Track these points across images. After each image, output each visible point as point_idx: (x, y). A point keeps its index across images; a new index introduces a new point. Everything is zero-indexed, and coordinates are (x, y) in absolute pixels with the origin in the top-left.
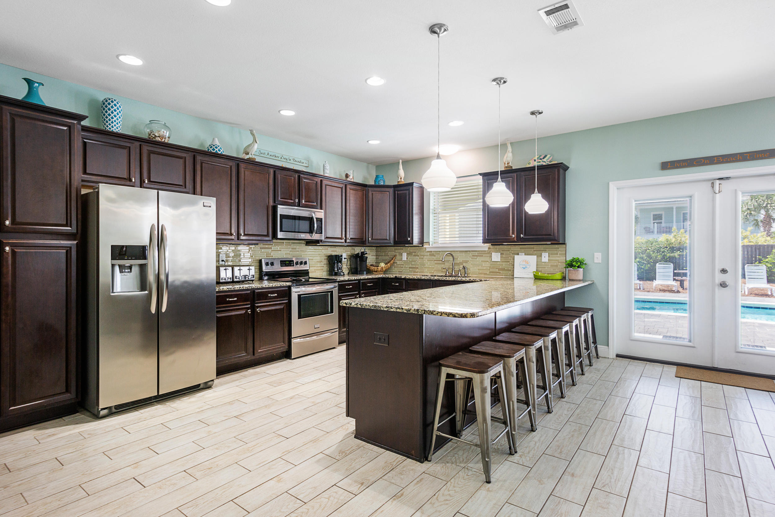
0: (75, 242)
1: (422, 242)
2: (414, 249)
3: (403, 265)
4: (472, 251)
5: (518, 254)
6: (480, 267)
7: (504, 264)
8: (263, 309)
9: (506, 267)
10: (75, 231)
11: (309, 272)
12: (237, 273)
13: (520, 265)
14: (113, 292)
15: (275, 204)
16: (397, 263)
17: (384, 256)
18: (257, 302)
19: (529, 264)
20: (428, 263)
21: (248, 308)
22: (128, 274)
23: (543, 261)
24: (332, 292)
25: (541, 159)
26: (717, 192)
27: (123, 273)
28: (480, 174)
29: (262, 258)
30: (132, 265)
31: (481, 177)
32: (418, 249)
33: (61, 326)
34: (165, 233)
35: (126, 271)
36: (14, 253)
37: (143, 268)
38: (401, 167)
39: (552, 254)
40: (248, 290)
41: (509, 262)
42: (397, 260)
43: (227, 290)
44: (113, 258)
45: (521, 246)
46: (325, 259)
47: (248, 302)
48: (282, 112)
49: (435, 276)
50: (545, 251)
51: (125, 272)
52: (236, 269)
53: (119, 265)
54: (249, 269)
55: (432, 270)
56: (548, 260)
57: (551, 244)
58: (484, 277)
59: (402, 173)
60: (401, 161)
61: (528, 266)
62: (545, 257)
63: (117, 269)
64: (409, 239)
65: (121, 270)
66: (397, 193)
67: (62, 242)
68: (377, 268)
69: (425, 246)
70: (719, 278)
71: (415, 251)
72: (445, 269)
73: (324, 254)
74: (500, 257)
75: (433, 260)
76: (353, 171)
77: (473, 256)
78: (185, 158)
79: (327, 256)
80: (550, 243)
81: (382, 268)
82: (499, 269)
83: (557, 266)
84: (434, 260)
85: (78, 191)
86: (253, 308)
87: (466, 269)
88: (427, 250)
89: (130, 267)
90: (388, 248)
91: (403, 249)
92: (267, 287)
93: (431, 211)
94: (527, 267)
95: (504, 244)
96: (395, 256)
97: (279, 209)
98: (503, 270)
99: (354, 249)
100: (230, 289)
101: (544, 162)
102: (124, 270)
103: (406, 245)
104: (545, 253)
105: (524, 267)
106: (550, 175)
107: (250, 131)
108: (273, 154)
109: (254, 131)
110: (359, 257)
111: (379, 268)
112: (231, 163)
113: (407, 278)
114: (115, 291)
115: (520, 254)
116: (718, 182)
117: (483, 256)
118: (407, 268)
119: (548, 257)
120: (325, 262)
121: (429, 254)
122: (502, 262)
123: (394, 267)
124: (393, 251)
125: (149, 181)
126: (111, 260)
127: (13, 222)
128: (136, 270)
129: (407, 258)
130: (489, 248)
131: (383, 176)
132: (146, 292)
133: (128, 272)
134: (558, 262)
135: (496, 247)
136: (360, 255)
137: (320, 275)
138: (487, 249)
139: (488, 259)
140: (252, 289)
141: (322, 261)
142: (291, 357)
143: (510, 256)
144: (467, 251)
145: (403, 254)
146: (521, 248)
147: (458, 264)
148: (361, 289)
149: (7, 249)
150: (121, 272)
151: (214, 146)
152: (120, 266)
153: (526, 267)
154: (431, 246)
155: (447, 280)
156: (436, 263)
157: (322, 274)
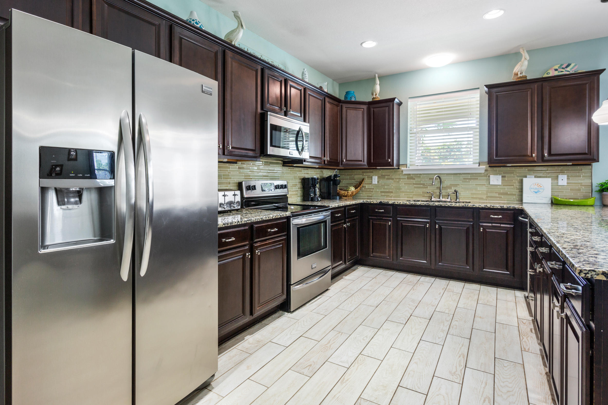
1: (398, 165)
2: (387, 172)
3: (374, 189)
5: (526, 177)
6: (474, 191)
7: (506, 187)
9: (509, 191)
11: (287, 197)
13: (531, 188)
14: (44, 247)
15: (263, 112)
16: (365, 187)
17: (349, 179)
18: (256, 240)
19: (542, 188)
20: (405, 187)
22: (75, 206)
23: (560, 184)
24: (325, 222)
25: (563, 68)
27: (64, 204)
29: (243, 180)
30: (83, 189)
32: (392, 172)
35: (72, 200)
38: (378, 82)
39: (572, 176)
41: (513, 185)
42: (365, 184)
43: (224, 226)
45: (529, 168)
46: (299, 182)
47: (246, 242)
49: (418, 201)
50: (562, 173)
51: (69, 203)
53: (56, 189)
55: (411, 194)
56: (567, 183)
57: (573, 165)
58: (479, 202)
61: (541, 190)
62: (563, 180)
63: (52, 197)
64: (389, 160)
65: (60, 200)
66: (373, 111)
68: (348, 193)
69: (402, 168)
71: (388, 174)
72: (430, 194)
73: (299, 177)
74: (501, 180)
75: (411, 184)
77: (464, 179)
78: (159, 26)
79: (300, 179)
80: (571, 164)
82: (500, 194)
83: (579, 190)
84: (413, 184)
87: (458, 193)
88: (404, 173)
89: (79, 194)
90: (353, 171)
91: (373, 172)
92: (267, 219)
93: (408, 130)
94: (540, 192)
95: (508, 165)
96: (363, 180)
98: (506, 194)
99: (323, 172)
100: (226, 225)
101: (568, 71)
102: (66, 200)
103: (378, 168)
104: (564, 176)
105: (536, 191)
106: (586, 84)
107: (233, 13)
109: (239, 13)
110: (332, 180)
111: (350, 193)
112: (217, 48)
113: (396, 203)
114: (48, 243)
115: (528, 176)
117: (477, 179)
118: (378, 192)
119: (566, 180)
120: (299, 185)
121: (406, 177)
122: (504, 185)
123: (362, 192)
124: (361, 174)
126: (40, 177)
129: (378, 182)
130: (486, 170)
131: (354, 92)
132: (112, 241)
133: (76, 203)
134: (581, 186)
135: (495, 169)
136: (332, 178)
137: (294, 200)
138: (483, 171)
139: (484, 182)
140: (251, 223)
141: (296, 185)
142: (290, 308)
143: (514, 179)
145: (373, 177)
146: (528, 170)
147: (446, 188)
148: (347, 216)
151: (193, 20)
153: (538, 191)
154: (408, 168)
155: (453, 206)
156: (415, 187)
157: (297, 200)
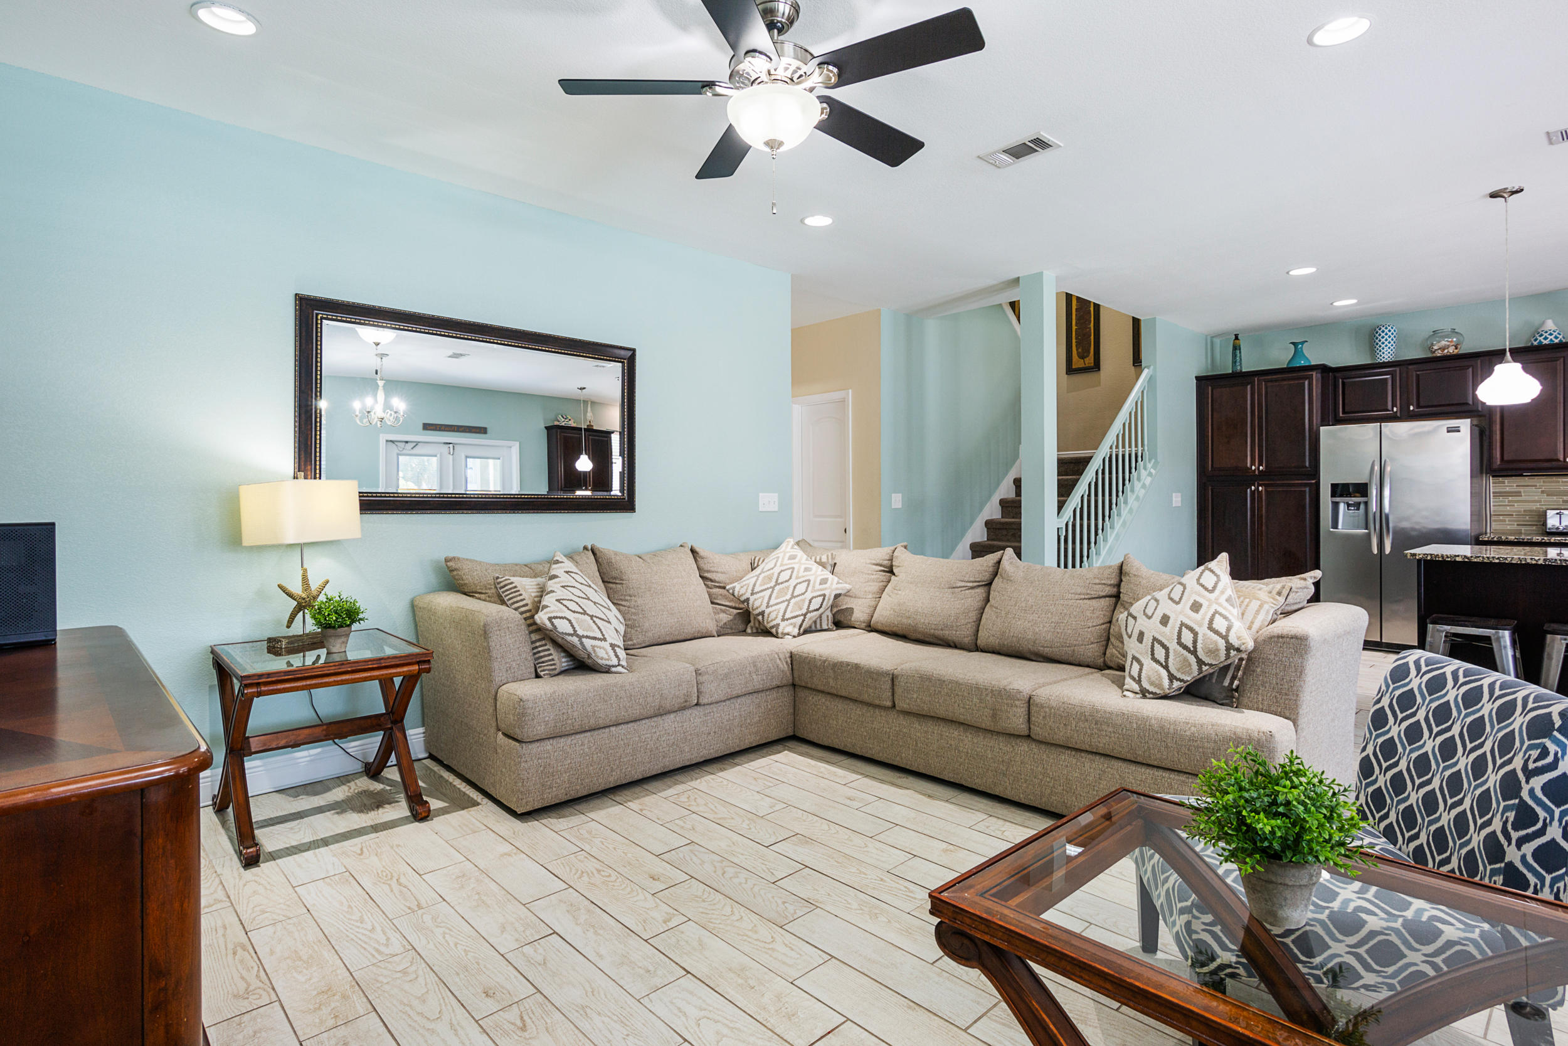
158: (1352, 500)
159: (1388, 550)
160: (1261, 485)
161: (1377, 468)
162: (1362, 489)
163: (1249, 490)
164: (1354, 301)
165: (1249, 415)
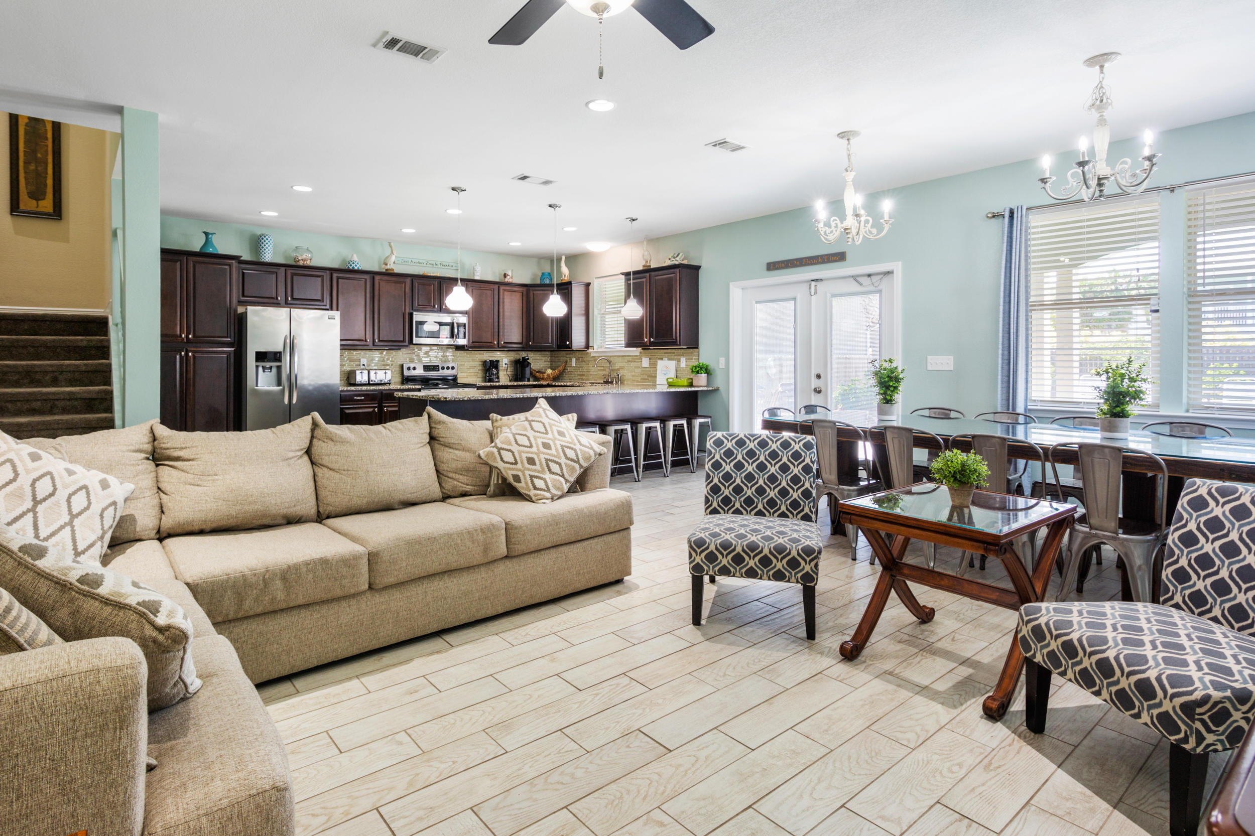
0: (233, 349)
4: (628, 356)
8: (390, 409)
10: (232, 341)
12: (373, 377)
21: (376, 407)
26: (813, 294)
28: (622, 274)
31: (623, 277)
33: (223, 409)
34: (295, 341)
36: (194, 357)
37: (279, 368)
40: (376, 390)
44: (257, 360)
48: (403, 230)
52: (372, 373)
54: (385, 373)
59: (565, 270)
60: (564, 258)
67: (225, 349)
70: (815, 383)
76: (512, 270)
81: (548, 375)
85: (236, 310)
86: (381, 408)
97: (414, 316)
108: (417, 261)
116: (813, 283)
125: (293, 298)
127: (194, 336)
128: (274, 370)
144: (623, 356)
149: (190, 354)
150: (264, 371)
152: (263, 367)
158: (268, 365)
159: (294, 401)
160: (191, 351)
161: (288, 341)
162: (277, 357)
163: (178, 357)
164: (275, 214)
165: (179, 289)
